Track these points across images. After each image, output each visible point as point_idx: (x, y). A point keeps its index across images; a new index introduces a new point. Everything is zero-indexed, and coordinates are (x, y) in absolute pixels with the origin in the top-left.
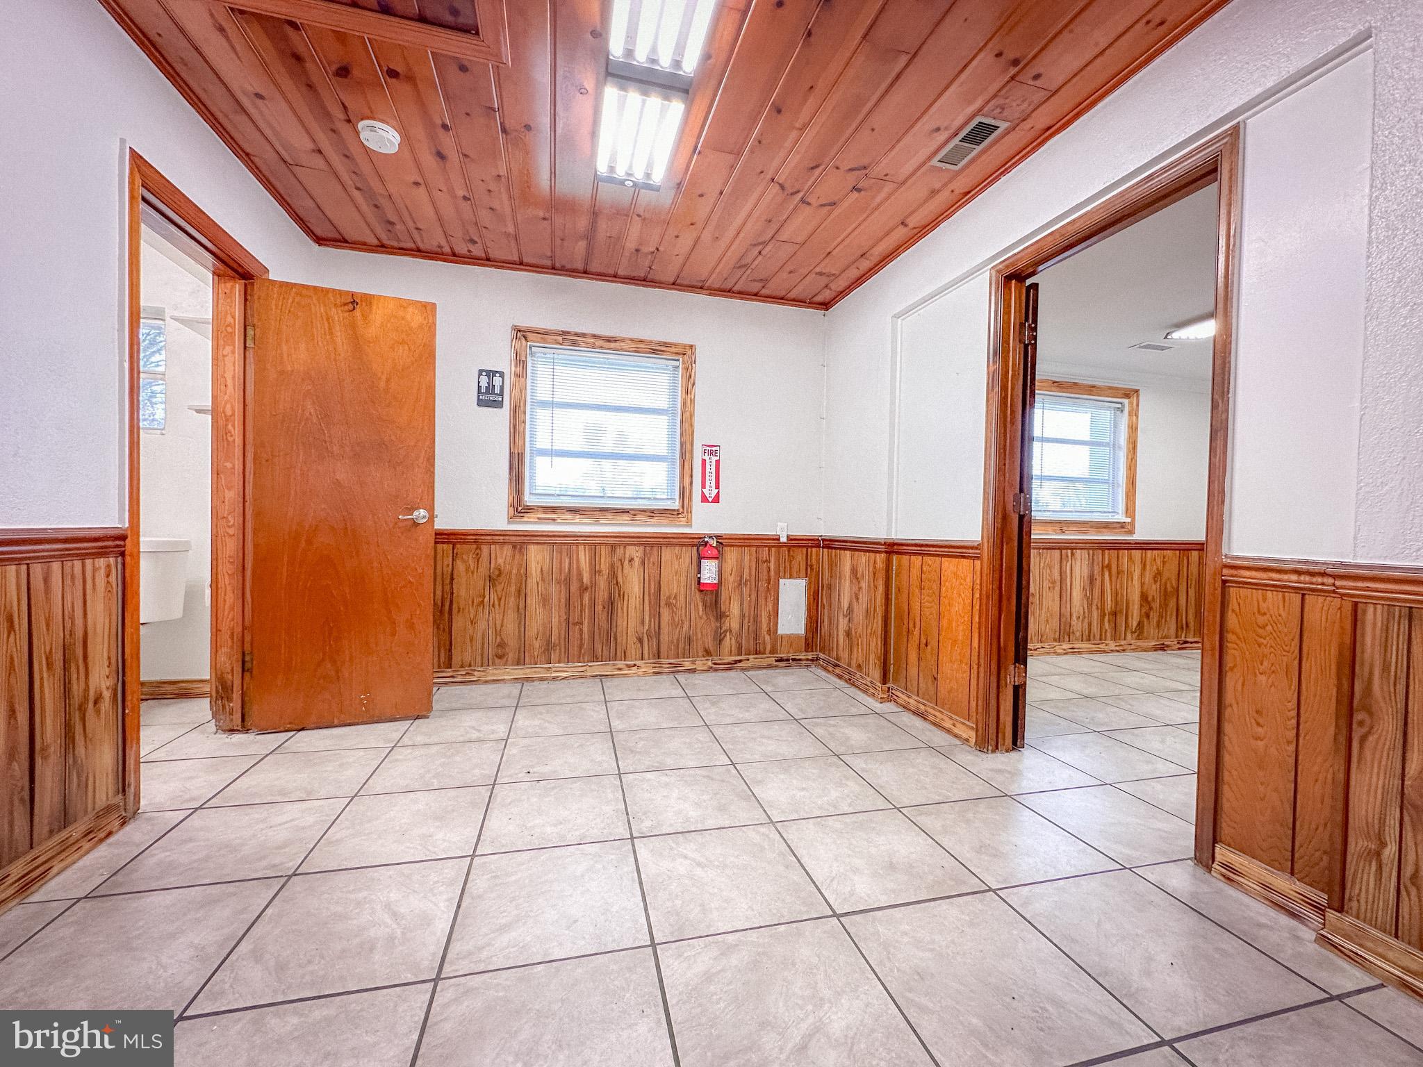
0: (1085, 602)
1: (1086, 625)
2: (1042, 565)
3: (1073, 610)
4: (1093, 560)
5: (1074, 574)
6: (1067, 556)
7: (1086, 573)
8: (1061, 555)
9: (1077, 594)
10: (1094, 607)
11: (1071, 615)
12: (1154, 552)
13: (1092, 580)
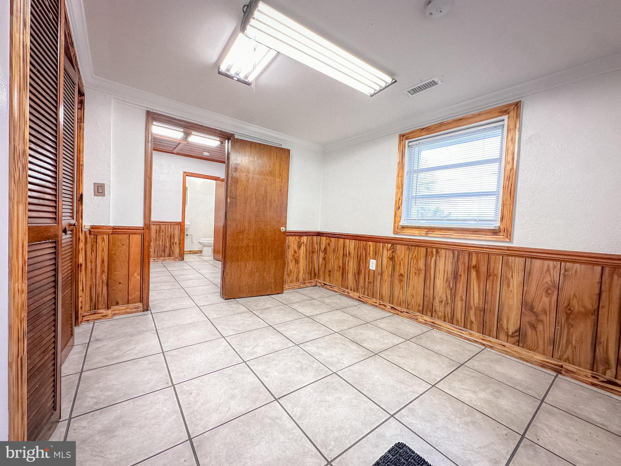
0: (449, 292)
1: (449, 309)
2: (410, 256)
3: (436, 294)
4: (458, 259)
5: (437, 268)
6: (432, 253)
7: (450, 268)
8: (427, 251)
9: (440, 283)
10: (458, 298)
11: (434, 298)
12: (546, 262)
13: (456, 276)
